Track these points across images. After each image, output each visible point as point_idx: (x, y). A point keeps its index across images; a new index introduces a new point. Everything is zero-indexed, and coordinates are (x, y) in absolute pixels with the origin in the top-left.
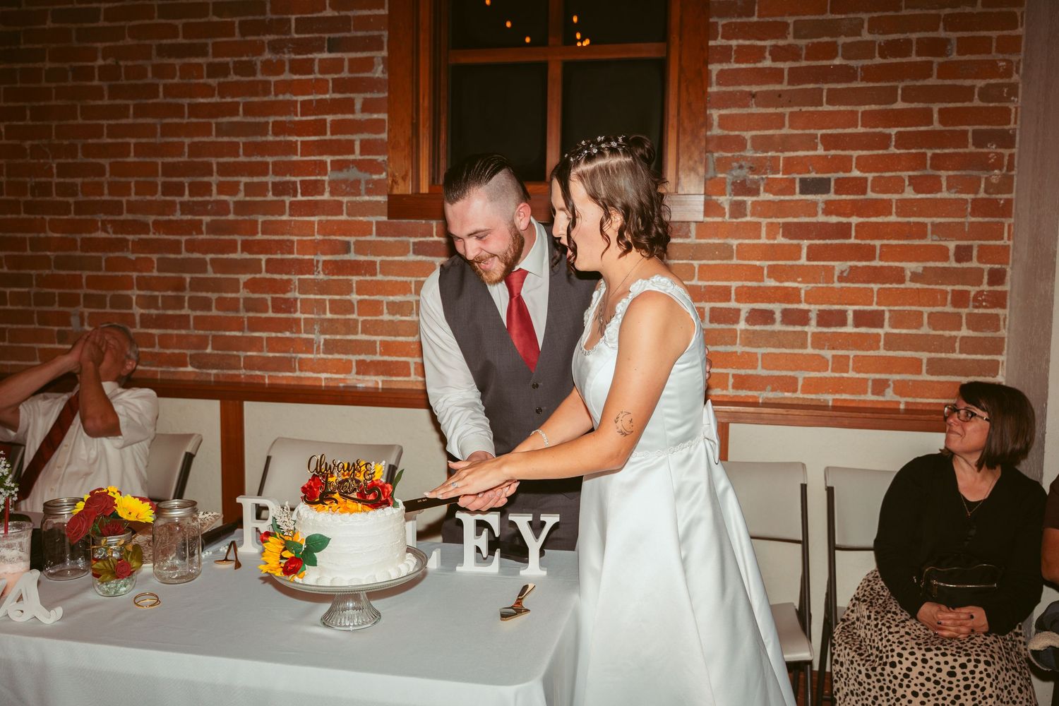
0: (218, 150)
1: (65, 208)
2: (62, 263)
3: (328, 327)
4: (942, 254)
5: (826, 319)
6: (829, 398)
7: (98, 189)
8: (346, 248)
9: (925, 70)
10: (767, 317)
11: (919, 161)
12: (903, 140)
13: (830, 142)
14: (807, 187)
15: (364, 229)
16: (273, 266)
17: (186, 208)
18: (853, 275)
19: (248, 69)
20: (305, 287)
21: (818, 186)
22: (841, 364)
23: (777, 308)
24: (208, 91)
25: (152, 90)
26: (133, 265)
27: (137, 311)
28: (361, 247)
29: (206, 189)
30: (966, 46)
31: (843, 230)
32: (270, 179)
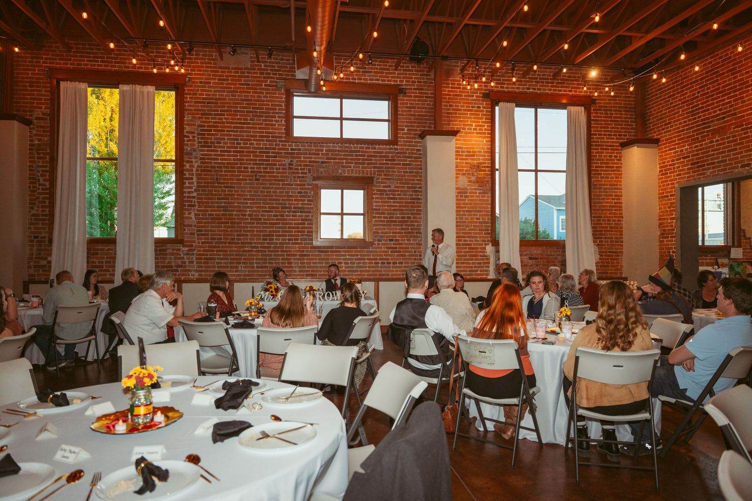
0: (275, 232)
1: (239, 243)
2: (236, 255)
3: (300, 267)
4: (412, 252)
5: (394, 263)
6: (395, 277)
7: (247, 239)
8: (303, 251)
9: (408, 221)
10: (384, 263)
11: (407, 237)
12: (405, 233)
13: (393, 233)
14: (390, 240)
15: (308, 248)
16: (287, 255)
17: (268, 243)
18: (398, 255)
19: (283, 216)
20: (294, 259)
21: (392, 240)
22: (396, 271)
23: (386, 261)
24: (274, 220)
25: (261, 219)
26: (255, 255)
27: (255, 265)
28: (307, 251)
29: (273, 239)
30: (414, 218)
31: (396, 248)
32: (287, 238)
